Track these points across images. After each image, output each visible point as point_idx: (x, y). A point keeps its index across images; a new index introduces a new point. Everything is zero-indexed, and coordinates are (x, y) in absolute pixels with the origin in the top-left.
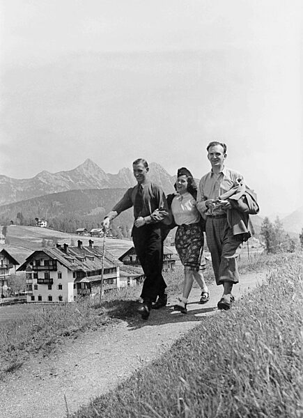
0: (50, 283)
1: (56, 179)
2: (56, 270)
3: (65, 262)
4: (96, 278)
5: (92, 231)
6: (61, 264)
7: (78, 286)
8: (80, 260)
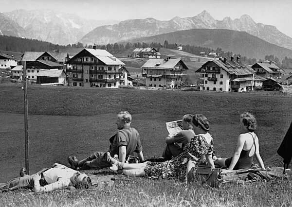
0: (214, 80)
1: (184, 22)
2: (219, 73)
3: (226, 69)
4: (242, 79)
5: (210, 54)
6: (223, 69)
7: (231, 83)
8: (233, 68)
